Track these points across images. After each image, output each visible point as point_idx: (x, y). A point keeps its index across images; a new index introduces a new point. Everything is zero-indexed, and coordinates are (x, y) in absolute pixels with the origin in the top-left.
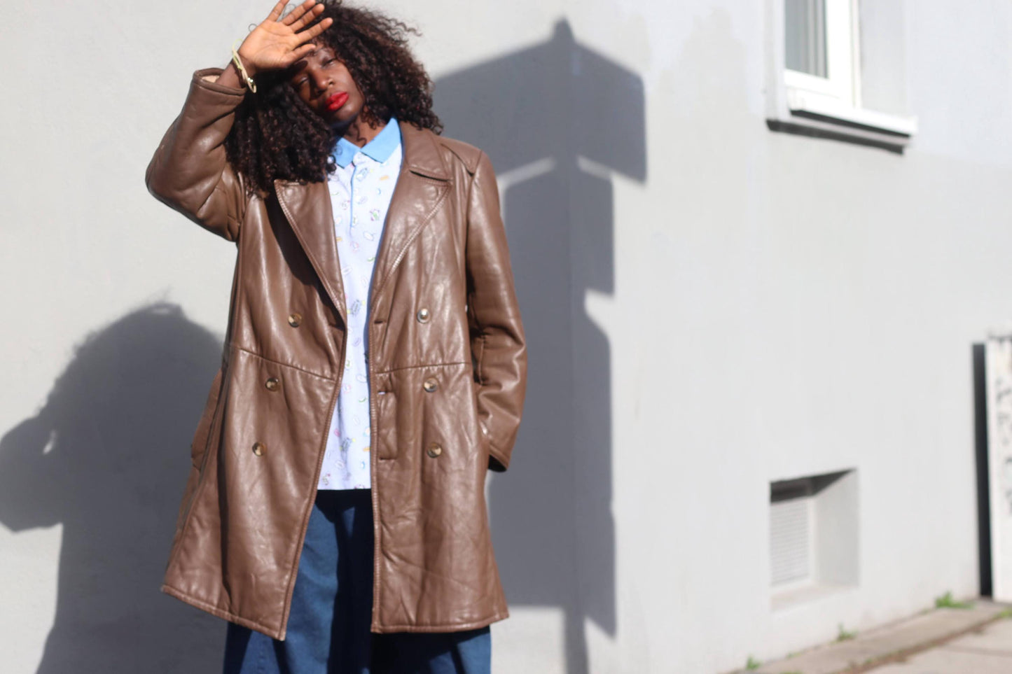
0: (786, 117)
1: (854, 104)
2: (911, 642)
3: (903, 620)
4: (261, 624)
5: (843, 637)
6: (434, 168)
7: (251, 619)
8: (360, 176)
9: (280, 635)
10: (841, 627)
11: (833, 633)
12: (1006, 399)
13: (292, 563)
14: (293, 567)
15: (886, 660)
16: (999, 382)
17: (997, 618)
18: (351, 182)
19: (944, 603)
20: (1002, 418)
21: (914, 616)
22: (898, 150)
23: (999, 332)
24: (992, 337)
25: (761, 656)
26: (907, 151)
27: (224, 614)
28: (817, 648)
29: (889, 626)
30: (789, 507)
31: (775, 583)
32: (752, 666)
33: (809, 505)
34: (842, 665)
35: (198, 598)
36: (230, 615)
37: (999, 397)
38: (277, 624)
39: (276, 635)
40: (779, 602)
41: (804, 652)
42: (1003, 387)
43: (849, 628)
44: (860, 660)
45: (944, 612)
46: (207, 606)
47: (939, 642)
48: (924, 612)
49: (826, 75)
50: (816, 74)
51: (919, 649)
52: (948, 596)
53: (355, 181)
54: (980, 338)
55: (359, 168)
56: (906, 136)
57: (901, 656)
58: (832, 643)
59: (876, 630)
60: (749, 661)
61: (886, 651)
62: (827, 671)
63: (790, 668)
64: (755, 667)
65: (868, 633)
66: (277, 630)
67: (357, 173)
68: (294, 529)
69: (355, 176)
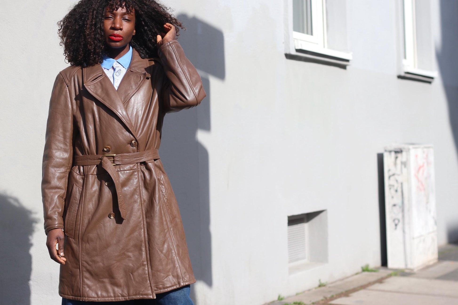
0: (294, 53)
1: (324, 47)
2: (352, 287)
3: (347, 278)
4: (142, 295)
5: (320, 286)
7: (136, 295)
8: (117, 74)
9: (153, 296)
10: (320, 280)
11: (317, 284)
12: (392, 178)
13: (146, 261)
14: (147, 263)
15: (340, 295)
16: (389, 170)
17: (390, 276)
18: (113, 76)
19: (365, 269)
20: (391, 186)
21: (352, 275)
22: (344, 67)
23: (389, 149)
24: (386, 151)
25: (284, 294)
26: (348, 67)
27: (120, 299)
28: (309, 290)
29: (342, 280)
30: (296, 227)
31: (290, 262)
32: (280, 299)
33: (305, 226)
34: (319, 298)
35: (103, 297)
36: (123, 298)
37: (389, 177)
38: (150, 292)
40: (292, 270)
41: (304, 292)
42: (391, 173)
43: (323, 281)
44: (329, 296)
45: (366, 273)
46: (110, 298)
47: (363, 287)
48: (357, 274)
49: (312, 34)
50: (307, 33)
51: (355, 290)
52: (367, 266)
53: (115, 76)
54: (381, 151)
55: (116, 70)
56: (347, 61)
57: (347, 294)
58: (316, 288)
59: (335, 282)
60: (279, 297)
61: (340, 291)
62: (314, 301)
63: (297, 300)
64: (282, 299)
65: (332, 283)
66: (151, 295)
67: (115, 72)
68: (141, 245)
69: (115, 74)
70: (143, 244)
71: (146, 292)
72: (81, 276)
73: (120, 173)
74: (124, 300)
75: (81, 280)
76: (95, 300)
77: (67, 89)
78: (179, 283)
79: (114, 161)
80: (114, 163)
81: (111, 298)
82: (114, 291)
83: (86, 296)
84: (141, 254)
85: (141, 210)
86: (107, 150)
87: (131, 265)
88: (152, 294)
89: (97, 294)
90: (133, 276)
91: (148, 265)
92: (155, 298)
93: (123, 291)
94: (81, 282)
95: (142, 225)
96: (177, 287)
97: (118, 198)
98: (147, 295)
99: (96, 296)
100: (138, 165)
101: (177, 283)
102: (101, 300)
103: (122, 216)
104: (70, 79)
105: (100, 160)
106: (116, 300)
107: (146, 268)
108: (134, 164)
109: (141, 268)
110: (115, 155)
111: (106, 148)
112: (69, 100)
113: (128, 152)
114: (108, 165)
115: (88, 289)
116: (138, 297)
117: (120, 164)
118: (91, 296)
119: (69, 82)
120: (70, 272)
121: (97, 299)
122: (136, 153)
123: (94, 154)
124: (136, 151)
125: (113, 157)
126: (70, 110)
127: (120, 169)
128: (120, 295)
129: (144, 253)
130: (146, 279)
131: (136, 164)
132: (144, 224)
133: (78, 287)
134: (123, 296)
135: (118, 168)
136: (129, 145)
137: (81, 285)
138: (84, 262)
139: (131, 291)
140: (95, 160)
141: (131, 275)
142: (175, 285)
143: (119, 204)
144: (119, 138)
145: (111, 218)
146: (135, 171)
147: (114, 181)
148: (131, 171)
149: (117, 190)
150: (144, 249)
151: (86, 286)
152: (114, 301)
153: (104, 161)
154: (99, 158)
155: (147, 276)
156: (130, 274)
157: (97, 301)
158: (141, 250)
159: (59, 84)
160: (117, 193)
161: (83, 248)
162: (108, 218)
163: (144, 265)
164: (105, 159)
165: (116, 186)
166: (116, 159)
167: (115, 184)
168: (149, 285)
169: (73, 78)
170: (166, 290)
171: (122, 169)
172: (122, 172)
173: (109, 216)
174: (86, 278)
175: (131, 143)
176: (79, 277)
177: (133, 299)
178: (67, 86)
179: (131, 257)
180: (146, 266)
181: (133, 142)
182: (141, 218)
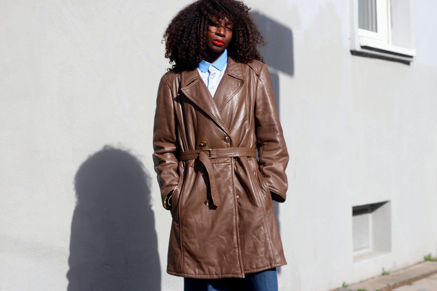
0: (359, 49)
1: (388, 43)
2: (414, 276)
3: (410, 266)
4: (233, 274)
5: (384, 274)
6: (239, 74)
7: (227, 274)
8: (212, 77)
9: (242, 276)
10: (383, 269)
11: (380, 272)
13: (237, 245)
14: (238, 246)
15: (403, 283)
18: (208, 79)
19: (428, 259)
21: (415, 265)
22: (408, 63)
25: (349, 282)
26: (411, 63)
27: (214, 277)
28: (373, 278)
29: (404, 269)
30: (361, 218)
31: (355, 250)
32: (345, 286)
33: (369, 217)
34: (383, 286)
36: (217, 276)
38: (240, 272)
39: (241, 277)
40: (356, 259)
41: (368, 280)
43: (387, 270)
44: (392, 284)
45: (428, 263)
47: (426, 276)
48: (420, 263)
49: (376, 31)
50: (372, 30)
51: (417, 279)
52: (430, 255)
53: (210, 79)
55: (211, 73)
56: (411, 57)
57: (409, 282)
58: (379, 276)
59: (398, 270)
60: (344, 284)
61: (403, 279)
62: (377, 288)
63: (361, 287)
64: (346, 286)
65: (395, 271)
66: (240, 274)
67: (210, 75)
68: (233, 230)
69: (210, 76)
70: (235, 229)
71: (237, 272)
72: (182, 255)
73: (214, 165)
74: (217, 278)
75: (182, 258)
76: (193, 277)
77: (170, 91)
78: (271, 265)
79: (210, 155)
80: (210, 157)
81: (207, 276)
82: (209, 270)
83: (186, 272)
84: (232, 238)
85: (233, 198)
86: (204, 145)
87: (223, 247)
88: (242, 273)
89: (195, 272)
90: (225, 257)
91: (238, 248)
92: (244, 277)
93: (216, 270)
94: (182, 260)
95: (234, 212)
96: (269, 268)
97: (211, 188)
98: (237, 274)
99: (194, 273)
100: (231, 159)
101: (269, 264)
102: (198, 277)
103: (214, 204)
104: (172, 81)
105: (198, 155)
106: (211, 278)
107: (237, 251)
108: (228, 158)
109: (233, 250)
110: (211, 149)
111: (202, 143)
112: (172, 100)
113: (223, 147)
114: (204, 158)
115: (187, 267)
116: (230, 276)
117: (216, 157)
118: (190, 273)
119: (171, 84)
120: (173, 252)
121: (195, 276)
122: (229, 148)
123: (193, 149)
124: (230, 146)
125: (209, 151)
126: (173, 108)
127: (215, 162)
128: (214, 273)
129: (235, 237)
130: (237, 261)
131: (230, 158)
132: (236, 211)
133: (179, 264)
134: (216, 274)
135: (213, 161)
136: (223, 141)
137: (182, 263)
138: (184, 243)
139: (224, 271)
140: (194, 154)
141: (224, 256)
142: (268, 266)
143: (212, 193)
144: (214, 134)
145: (206, 205)
146: (229, 164)
147: (208, 173)
148: (226, 164)
149: (210, 181)
150: (235, 233)
151: (186, 264)
152: (209, 278)
153: (201, 155)
154: (197, 152)
155: (238, 257)
156: (222, 255)
157: (194, 277)
158: (232, 234)
159: (163, 86)
160: (211, 183)
161: (183, 231)
162: (204, 204)
163: (235, 248)
164: (202, 153)
165: (209, 176)
166: (212, 153)
167: (209, 175)
168: (239, 265)
169: (174, 81)
170: (259, 270)
171: (216, 162)
172: (216, 164)
173: (205, 203)
174: (186, 257)
175: (225, 140)
176: (180, 256)
177: (225, 278)
178: (170, 88)
179: (224, 240)
180: (237, 249)
181: (227, 138)
182: (234, 206)
